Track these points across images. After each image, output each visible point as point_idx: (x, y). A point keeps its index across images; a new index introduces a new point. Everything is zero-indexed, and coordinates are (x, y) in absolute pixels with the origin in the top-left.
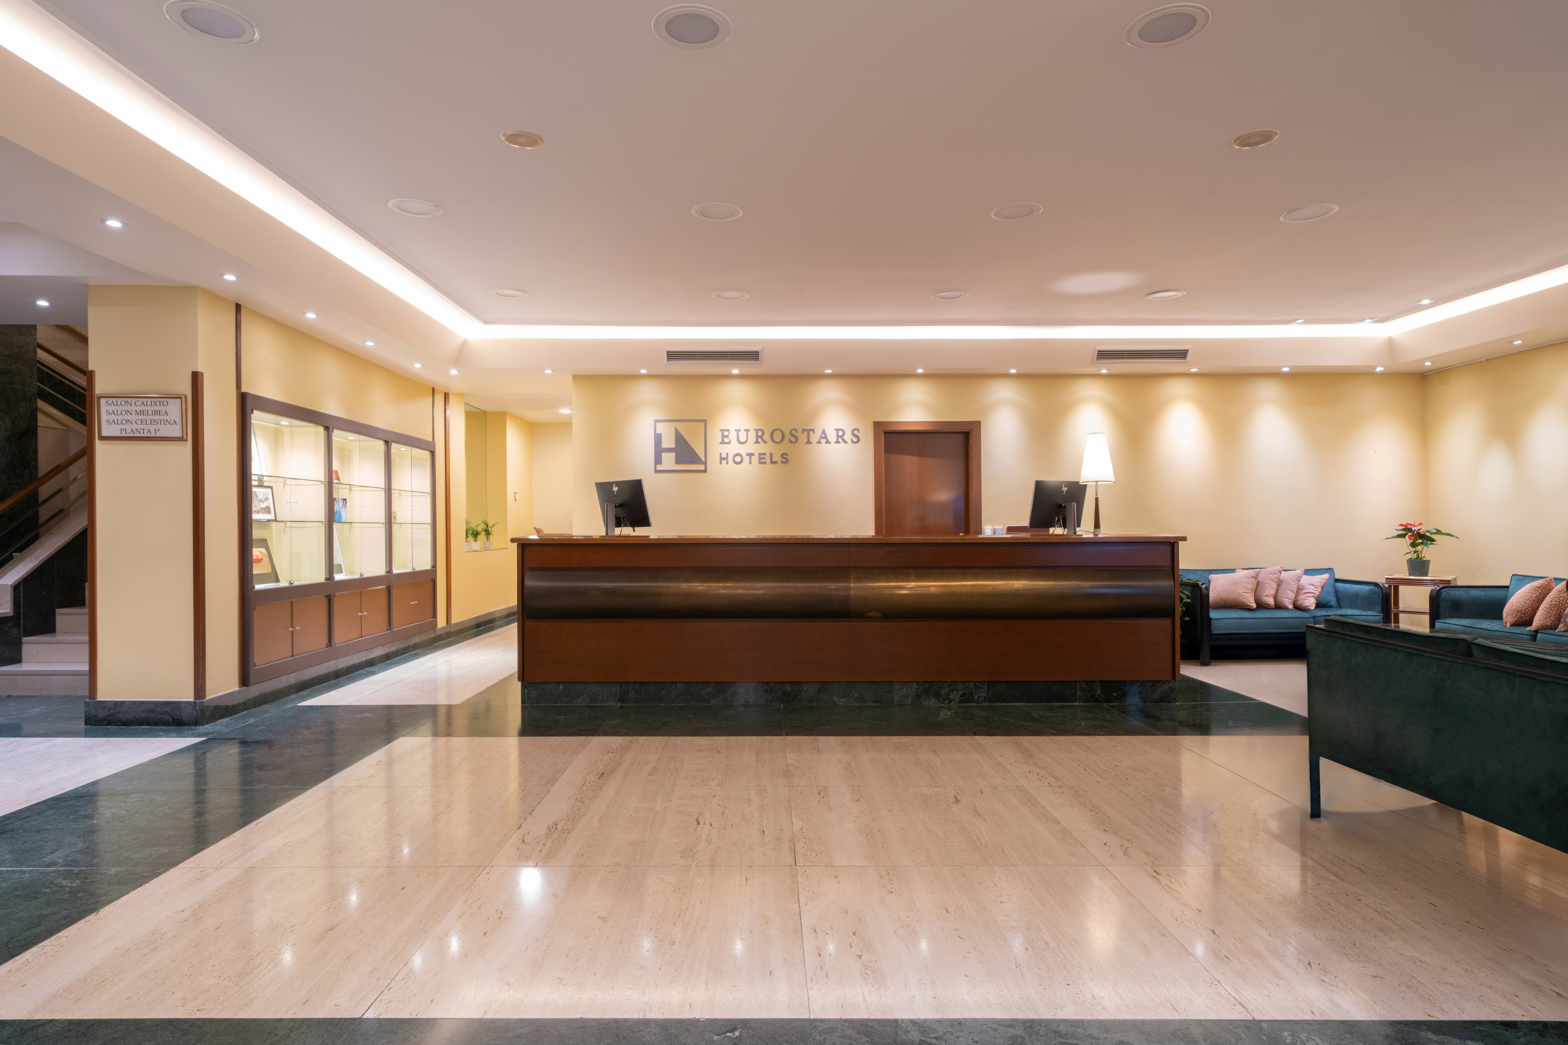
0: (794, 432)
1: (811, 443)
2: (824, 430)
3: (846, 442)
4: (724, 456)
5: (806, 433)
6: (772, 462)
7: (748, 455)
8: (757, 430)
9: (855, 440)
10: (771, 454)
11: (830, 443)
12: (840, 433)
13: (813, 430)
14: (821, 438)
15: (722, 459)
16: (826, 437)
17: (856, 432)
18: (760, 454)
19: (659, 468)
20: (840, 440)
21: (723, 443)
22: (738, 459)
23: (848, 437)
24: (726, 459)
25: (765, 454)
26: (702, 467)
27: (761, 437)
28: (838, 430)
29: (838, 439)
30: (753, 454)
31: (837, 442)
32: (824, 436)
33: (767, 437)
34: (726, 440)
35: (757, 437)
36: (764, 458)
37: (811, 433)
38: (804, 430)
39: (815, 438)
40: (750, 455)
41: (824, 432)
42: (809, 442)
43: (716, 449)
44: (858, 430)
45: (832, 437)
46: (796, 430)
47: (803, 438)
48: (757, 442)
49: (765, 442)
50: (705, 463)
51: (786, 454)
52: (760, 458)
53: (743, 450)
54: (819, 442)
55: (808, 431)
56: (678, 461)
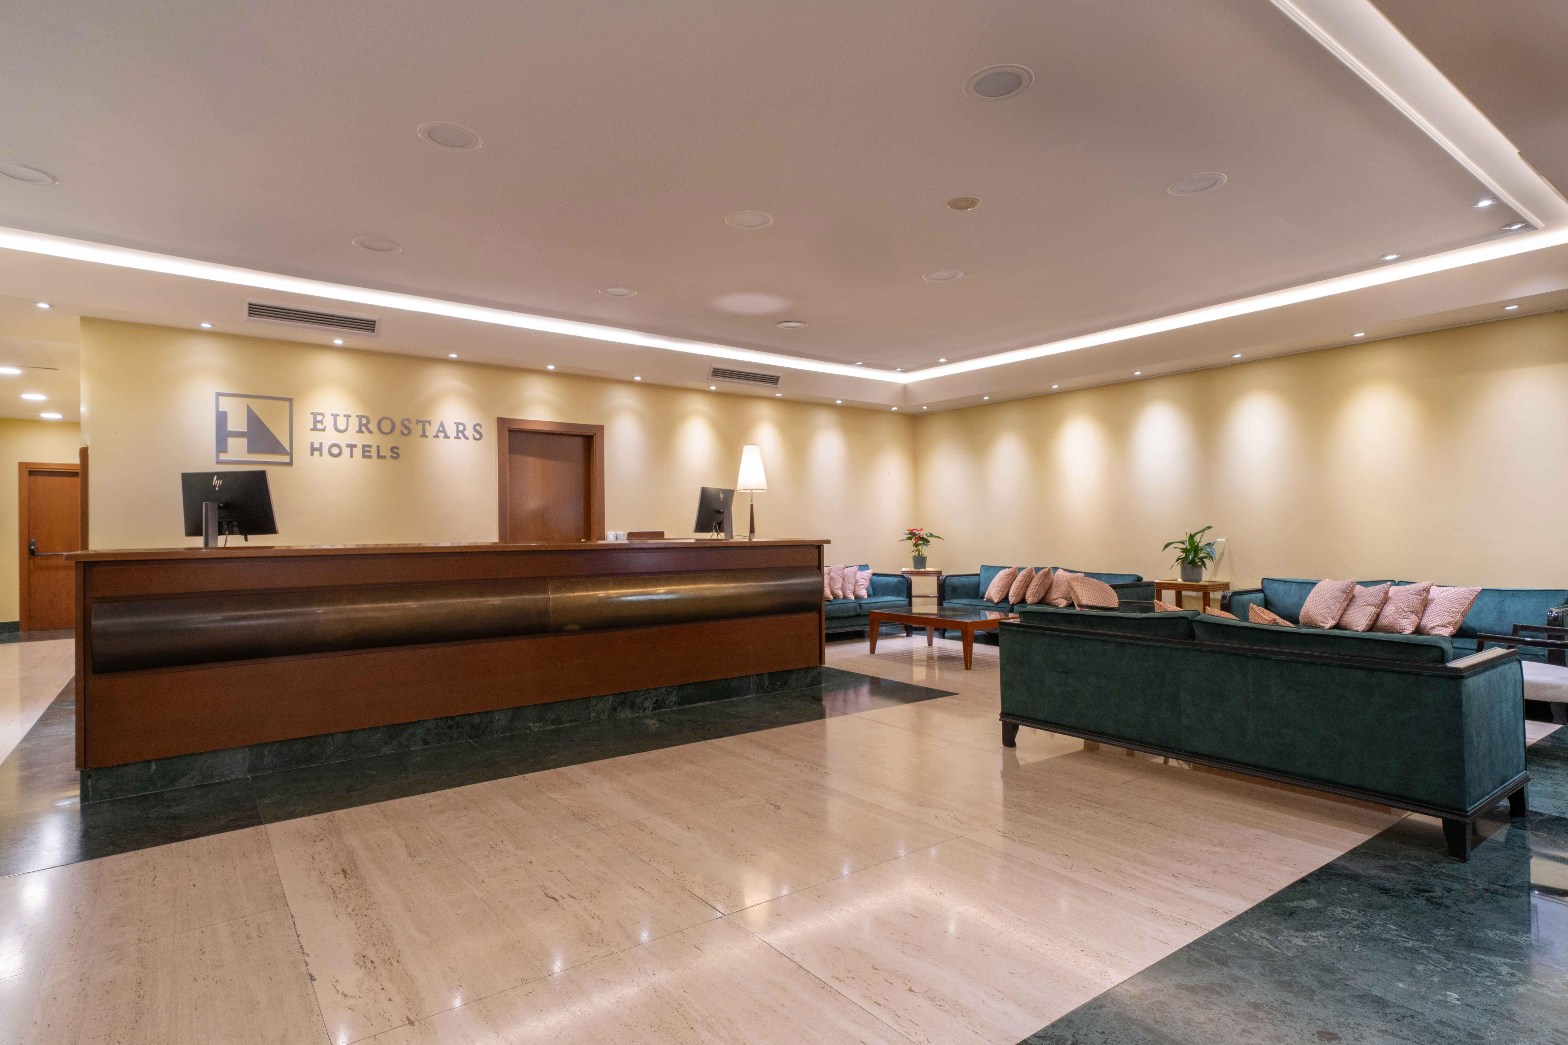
0: (406, 423)
1: (427, 436)
2: (442, 423)
3: (467, 438)
4: (317, 446)
5: (421, 424)
6: (379, 457)
7: (348, 446)
8: (360, 417)
9: (478, 436)
10: (378, 447)
11: (449, 438)
12: (461, 428)
13: (429, 422)
14: (439, 431)
15: (313, 449)
16: (444, 431)
17: (478, 428)
18: (364, 446)
19: (223, 457)
20: (460, 435)
21: (314, 429)
22: (335, 451)
23: (469, 432)
24: (320, 449)
25: (370, 446)
26: (286, 459)
27: (366, 425)
28: (458, 424)
29: (458, 434)
30: (355, 446)
31: (457, 438)
32: (442, 429)
33: (373, 426)
34: (319, 426)
35: (361, 425)
36: (370, 451)
37: (427, 425)
38: (418, 422)
39: (431, 431)
40: (352, 447)
41: (442, 425)
42: (424, 435)
43: (305, 437)
44: (480, 425)
45: (451, 431)
46: (408, 420)
47: (417, 430)
48: (360, 431)
49: (370, 432)
50: (291, 454)
51: (397, 448)
52: (364, 451)
53: (343, 440)
54: (436, 436)
55: (424, 423)
56: (251, 450)
